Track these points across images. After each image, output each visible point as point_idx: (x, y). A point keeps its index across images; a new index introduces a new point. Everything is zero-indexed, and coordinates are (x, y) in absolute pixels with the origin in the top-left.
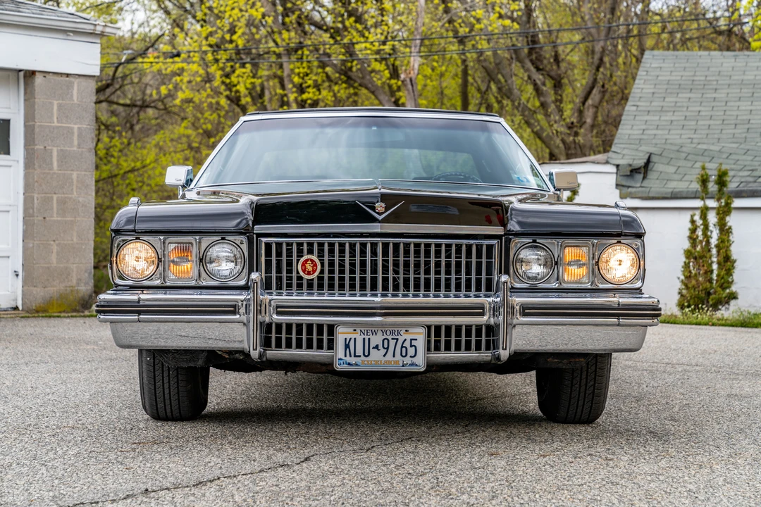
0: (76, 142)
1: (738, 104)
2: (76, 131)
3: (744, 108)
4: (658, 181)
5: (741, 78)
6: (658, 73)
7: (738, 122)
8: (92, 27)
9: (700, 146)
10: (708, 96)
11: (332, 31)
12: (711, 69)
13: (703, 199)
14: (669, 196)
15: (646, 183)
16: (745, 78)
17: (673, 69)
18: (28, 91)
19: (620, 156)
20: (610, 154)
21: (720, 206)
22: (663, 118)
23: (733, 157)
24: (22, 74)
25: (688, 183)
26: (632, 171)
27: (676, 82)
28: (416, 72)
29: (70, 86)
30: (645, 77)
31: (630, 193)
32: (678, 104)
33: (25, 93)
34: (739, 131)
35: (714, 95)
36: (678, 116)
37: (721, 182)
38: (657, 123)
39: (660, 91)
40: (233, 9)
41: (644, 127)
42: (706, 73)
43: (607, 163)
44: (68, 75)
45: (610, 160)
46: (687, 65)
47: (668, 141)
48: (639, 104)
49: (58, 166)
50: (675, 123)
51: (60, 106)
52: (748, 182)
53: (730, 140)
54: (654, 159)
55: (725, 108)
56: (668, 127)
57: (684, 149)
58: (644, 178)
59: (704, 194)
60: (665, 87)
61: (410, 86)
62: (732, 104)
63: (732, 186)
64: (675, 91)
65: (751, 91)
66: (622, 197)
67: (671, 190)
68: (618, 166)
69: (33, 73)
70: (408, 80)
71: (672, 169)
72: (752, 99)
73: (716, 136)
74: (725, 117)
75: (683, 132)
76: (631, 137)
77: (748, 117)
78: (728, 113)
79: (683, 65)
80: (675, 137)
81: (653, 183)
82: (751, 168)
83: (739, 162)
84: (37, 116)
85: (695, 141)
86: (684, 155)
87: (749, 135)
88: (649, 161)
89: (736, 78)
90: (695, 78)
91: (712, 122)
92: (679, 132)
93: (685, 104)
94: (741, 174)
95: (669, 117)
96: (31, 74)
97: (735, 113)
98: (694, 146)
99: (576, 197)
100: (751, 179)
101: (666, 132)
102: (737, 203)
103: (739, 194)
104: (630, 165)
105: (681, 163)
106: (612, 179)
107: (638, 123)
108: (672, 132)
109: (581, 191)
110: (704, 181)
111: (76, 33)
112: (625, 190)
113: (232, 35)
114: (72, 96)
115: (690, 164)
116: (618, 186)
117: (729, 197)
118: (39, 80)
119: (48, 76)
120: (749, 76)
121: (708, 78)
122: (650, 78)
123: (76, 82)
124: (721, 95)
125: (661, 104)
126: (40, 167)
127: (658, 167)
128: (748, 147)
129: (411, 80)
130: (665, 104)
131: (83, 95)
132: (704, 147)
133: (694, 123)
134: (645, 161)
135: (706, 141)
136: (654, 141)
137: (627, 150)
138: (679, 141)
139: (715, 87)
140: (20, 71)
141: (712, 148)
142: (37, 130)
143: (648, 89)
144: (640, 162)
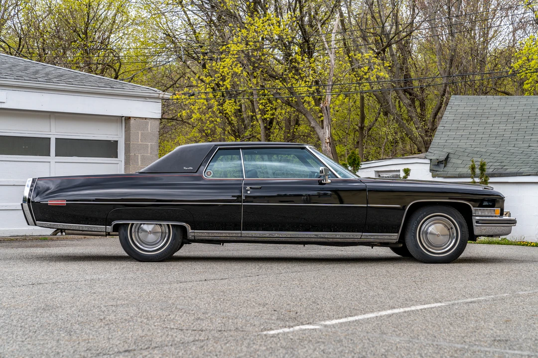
0: (149, 152)
1: (498, 125)
2: (149, 146)
3: (501, 128)
4: (452, 168)
5: (502, 111)
6: (457, 108)
7: (498, 135)
8: (158, 95)
9: (475, 149)
10: (483, 121)
11: (281, 79)
12: (487, 106)
13: (472, 178)
14: (457, 176)
15: (446, 169)
16: (505, 111)
17: (466, 106)
18: (127, 127)
19: (433, 154)
20: (427, 153)
21: (482, 182)
22: (457, 133)
23: (492, 155)
24: (123, 118)
25: (467, 169)
26: (438, 163)
27: (467, 113)
28: (329, 102)
29: (147, 124)
30: (450, 110)
31: (438, 174)
32: (466, 126)
33: (125, 128)
34: (497, 141)
35: (486, 121)
36: (466, 132)
37: (482, 169)
38: (454, 136)
39: (458, 118)
40: (224, 67)
41: (447, 138)
42: (484, 108)
43: (425, 158)
44: (146, 118)
45: (427, 157)
46: (474, 103)
47: (459, 146)
48: (445, 125)
49: (141, 163)
50: (463, 136)
51: (142, 134)
52: (498, 169)
53: (492, 146)
54: (451, 156)
55: (491, 128)
56: (460, 139)
57: (467, 151)
58: (444, 167)
59: (473, 175)
60: (461, 116)
61: (326, 111)
62: (496, 125)
63: (489, 171)
64: (465, 118)
65: (506, 118)
66: (434, 176)
67: (458, 173)
68: (431, 160)
69: (130, 118)
70: (325, 107)
71: (460, 162)
72: (506, 123)
73: (485, 143)
74: (491, 133)
75: (468, 141)
76: (440, 144)
77: (503, 133)
78: (492, 131)
79: (471, 104)
80: (462, 144)
81: (450, 169)
82: (500, 161)
83: (495, 158)
84: (131, 139)
85: (473, 146)
86: (466, 154)
87: (502, 143)
88: (448, 157)
89: (499, 111)
90: (477, 111)
91: (483, 136)
92: (465, 141)
93: (470, 126)
94: (495, 164)
95: (461, 133)
96: (128, 119)
97: (496, 131)
98: (472, 149)
99: (409, 177)
100: (500, 167)
101: (459, 141)
102: (491, 180)
103: (493, 175)
104: (438, 159)
105: (465, 158)
106: (428, 167)
107: (444, 136)
108: (462, 141)
109: (411, 173)
110: (473, 168)
111: (150, 98)
112: (435, 173)
113: (223, 82)
114: (148, 129)
115: (469, 159)
116: (431, 170)
117: (486, 177)
118: (132, 121)
119: (137, 119)
120: (507, 110)
121: (484, 111)
122: (453, 111)
123: (150, 122)
124: (490, 121)
125: (457, 126)
126: (132, 164)
127: (453, 160)
128: (501, 150)
129: (326, 108)
130: (459, 125)
131: (153, 128)
132: (478, 149)
133: (474, 136)
134: (446, 157)
135: (478, 146)
136: (452, 146)
137: (436, 151)
138: (465, 146)
139: (487, 116)
140: (123, 117)
141: (482, 150)
142: (131, 146)
143: (451, 117)
144: (443, 158)
